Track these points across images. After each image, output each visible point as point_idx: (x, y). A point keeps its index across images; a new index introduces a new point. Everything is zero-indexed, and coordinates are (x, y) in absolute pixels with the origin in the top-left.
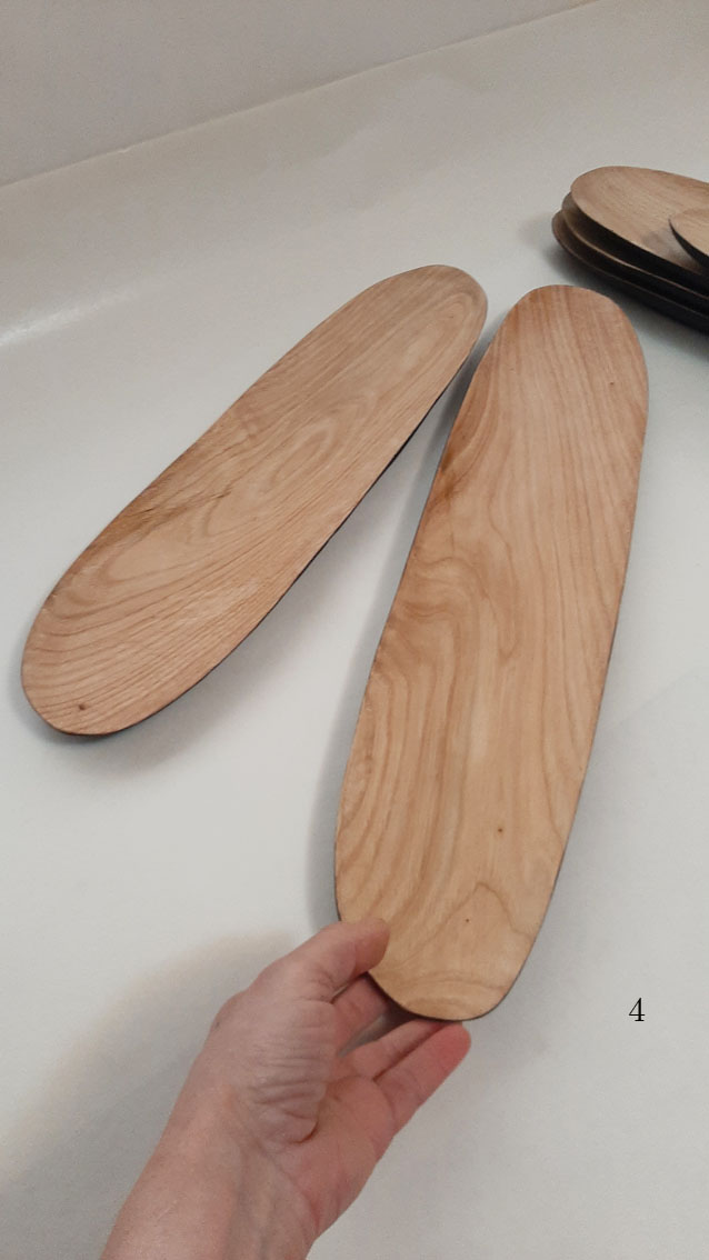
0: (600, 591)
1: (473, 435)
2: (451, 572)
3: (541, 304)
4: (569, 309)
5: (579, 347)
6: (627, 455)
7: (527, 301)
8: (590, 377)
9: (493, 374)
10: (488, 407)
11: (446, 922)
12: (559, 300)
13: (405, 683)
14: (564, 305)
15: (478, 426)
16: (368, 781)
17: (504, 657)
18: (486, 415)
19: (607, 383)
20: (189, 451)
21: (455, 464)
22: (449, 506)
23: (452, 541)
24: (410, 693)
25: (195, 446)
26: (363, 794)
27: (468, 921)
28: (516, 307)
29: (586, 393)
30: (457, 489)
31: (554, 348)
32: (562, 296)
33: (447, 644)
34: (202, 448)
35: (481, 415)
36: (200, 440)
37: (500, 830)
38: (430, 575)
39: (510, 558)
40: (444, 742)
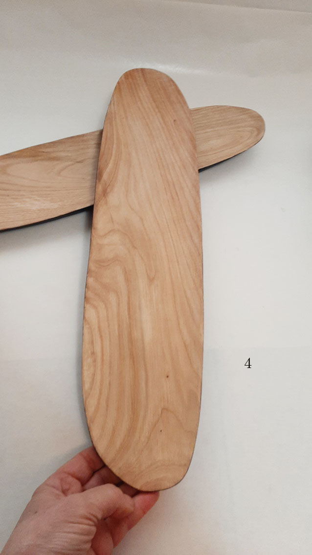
0: (191, 236)
1: (110, 158)
2: (115, 238)
3: (130, 80)
4: (145, 81)
5: (155, 102)
6: (190, 159)
7: (123, 79)
8: (163, 117)
9: (114, 122)
10: (115, 141)
11: (150, 435)
12: (139, 77)
13: (104, 306)
14: (142, 79)
15: (112, 153)
16: (95, 366)
17: (151, 280)
18: (115, 146)
19: (172, 121)
20: (78, 136)
21: (105, 176)
22: (106, 200)
23: (112, 220)
24: (107, 310)
25: (83, 135)
26: (94, 375)
27: (161, 431)
28: (118, 83)
29: (163, 128)
30: (108, 190)
31: (142, 104)
32: (141, 74)
33: (121, 278)
34: (85, 138)
35: (112, 147)
36: (87, 134)
37: (168, 377)
38: (106, 241)
39: (144, 225)
40: (130, 334)
